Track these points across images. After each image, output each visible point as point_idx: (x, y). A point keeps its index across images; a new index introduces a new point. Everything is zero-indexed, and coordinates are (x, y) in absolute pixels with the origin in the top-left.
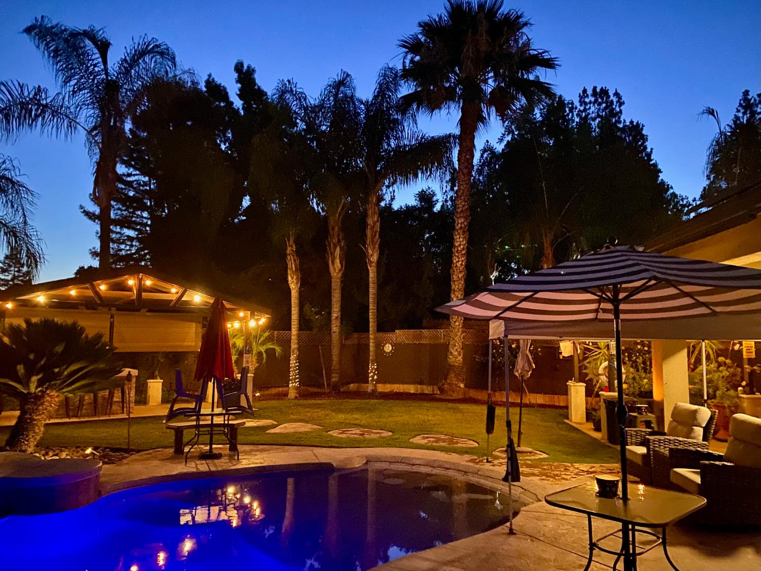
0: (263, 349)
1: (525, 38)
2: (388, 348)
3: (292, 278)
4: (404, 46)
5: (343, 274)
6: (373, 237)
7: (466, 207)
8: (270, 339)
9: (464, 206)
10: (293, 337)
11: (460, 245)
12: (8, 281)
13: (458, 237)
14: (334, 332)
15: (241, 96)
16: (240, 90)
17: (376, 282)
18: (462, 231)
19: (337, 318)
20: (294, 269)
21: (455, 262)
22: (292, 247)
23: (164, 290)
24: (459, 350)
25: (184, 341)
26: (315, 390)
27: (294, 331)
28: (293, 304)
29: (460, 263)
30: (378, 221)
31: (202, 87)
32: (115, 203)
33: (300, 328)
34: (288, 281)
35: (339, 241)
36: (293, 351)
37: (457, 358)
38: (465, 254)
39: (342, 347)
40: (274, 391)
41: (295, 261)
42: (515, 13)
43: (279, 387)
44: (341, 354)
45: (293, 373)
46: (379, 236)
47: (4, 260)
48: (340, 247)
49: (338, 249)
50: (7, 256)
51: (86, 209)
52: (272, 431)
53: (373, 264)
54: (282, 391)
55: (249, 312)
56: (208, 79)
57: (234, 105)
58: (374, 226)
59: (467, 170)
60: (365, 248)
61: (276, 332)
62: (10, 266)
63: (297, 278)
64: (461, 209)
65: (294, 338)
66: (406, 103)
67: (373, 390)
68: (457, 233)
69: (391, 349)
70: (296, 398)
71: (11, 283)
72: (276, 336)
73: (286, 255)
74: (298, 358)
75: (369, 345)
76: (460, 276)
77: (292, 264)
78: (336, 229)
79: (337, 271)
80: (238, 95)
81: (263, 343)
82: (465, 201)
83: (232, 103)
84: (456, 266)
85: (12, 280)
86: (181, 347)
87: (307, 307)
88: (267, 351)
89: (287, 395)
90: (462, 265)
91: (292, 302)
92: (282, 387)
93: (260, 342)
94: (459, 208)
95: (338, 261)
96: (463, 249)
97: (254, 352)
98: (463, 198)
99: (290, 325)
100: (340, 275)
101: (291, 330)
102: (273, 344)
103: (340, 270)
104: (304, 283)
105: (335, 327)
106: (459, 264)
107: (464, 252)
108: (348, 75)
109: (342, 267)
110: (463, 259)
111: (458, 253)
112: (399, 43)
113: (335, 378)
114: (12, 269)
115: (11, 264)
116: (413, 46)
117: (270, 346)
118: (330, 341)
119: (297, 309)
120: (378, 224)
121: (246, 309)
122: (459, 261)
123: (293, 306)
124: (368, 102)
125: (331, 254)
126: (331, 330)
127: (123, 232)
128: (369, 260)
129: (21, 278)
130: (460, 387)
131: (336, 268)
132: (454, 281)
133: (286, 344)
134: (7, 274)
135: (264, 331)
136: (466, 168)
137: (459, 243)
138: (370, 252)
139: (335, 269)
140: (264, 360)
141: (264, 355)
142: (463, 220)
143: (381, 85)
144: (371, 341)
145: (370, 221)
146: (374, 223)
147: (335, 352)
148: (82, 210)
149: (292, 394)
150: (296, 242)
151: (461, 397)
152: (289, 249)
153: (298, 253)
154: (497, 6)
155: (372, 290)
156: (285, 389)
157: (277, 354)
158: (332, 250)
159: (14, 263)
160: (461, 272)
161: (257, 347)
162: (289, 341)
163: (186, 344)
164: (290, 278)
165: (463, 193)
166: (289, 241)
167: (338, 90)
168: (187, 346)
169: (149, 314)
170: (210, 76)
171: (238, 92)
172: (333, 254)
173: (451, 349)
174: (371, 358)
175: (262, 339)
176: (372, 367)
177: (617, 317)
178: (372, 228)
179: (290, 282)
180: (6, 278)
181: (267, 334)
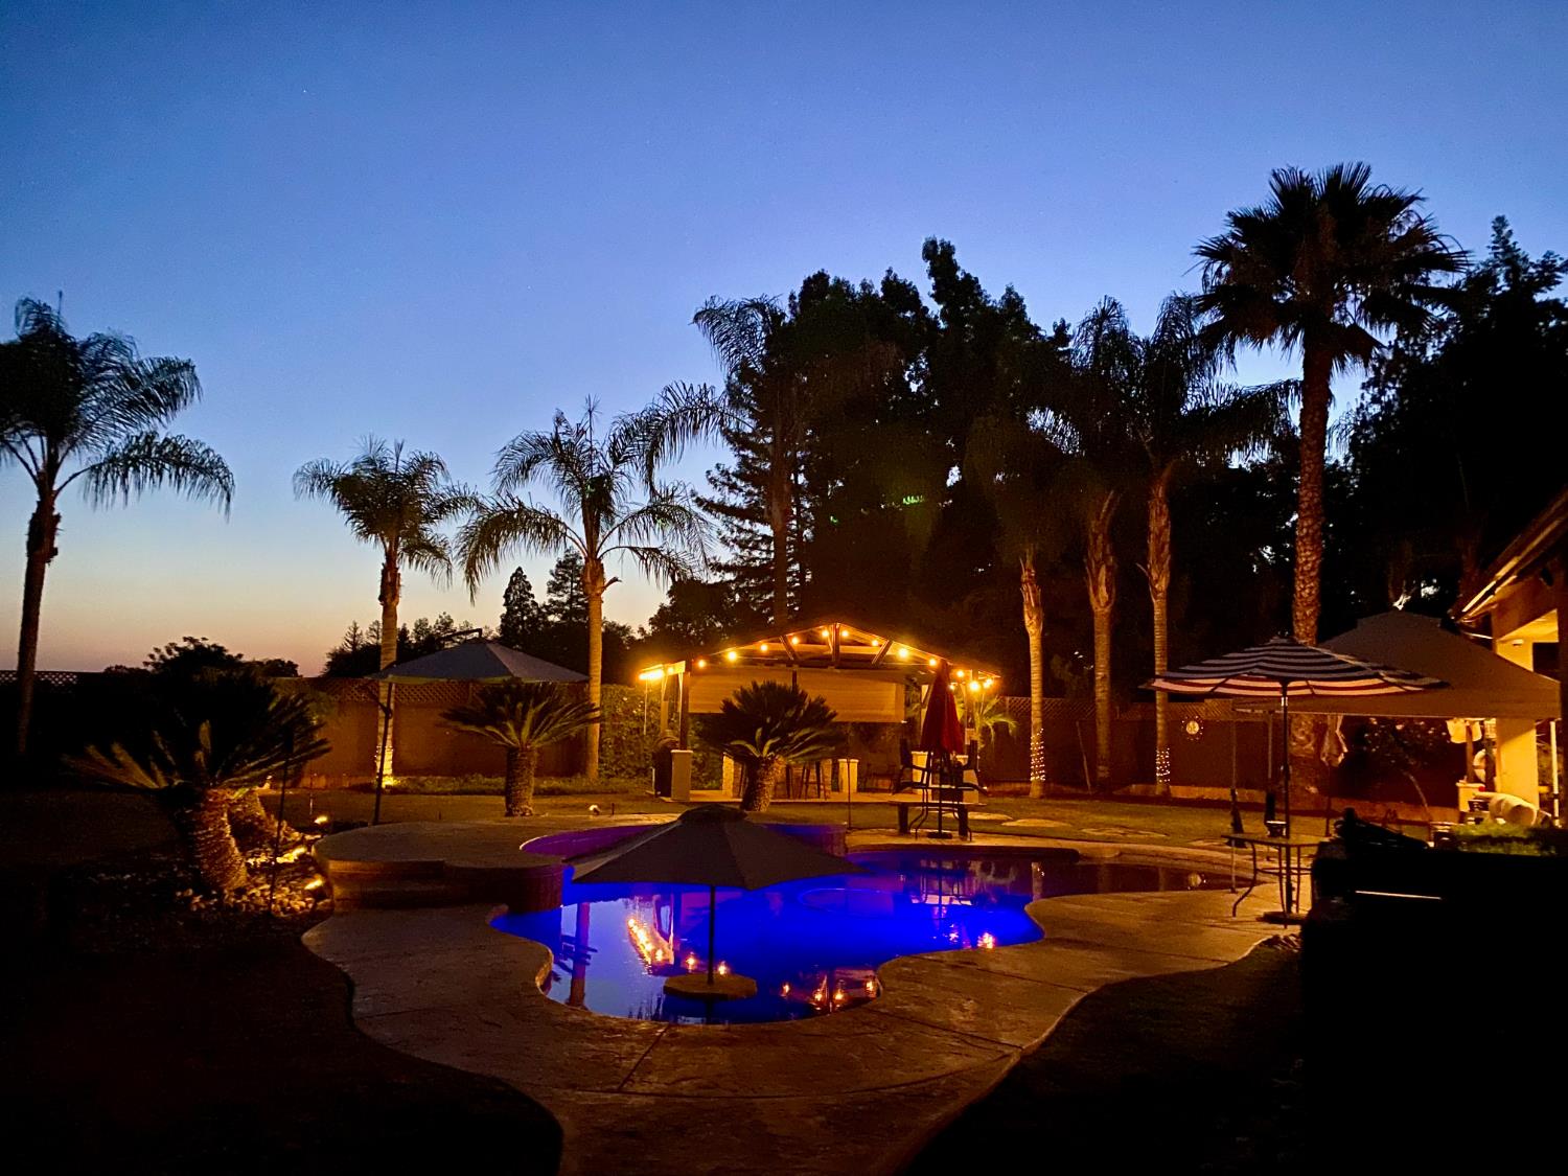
0: (990, 723)
1: (1414, 219)
2: (1193, 728)
3: (1031, 618)
4: (1203, 254)
5: (1112, 607)
6: (1160, 550)
7: (1315, 500)
8: (998, 709)
9: (1312, 498)
10: (1034, 707)
11: (1307, 562)
12: (563, 604)
13: (1302, 549)
14: (1099, 701)
15: (938, 298)
16: (934, 288)
17: (1165, 623)
18: (1309, 539)
19: (1104, 678)
20: (1033, 605)
21: (1299, 589)
22: (1029, 571)
23: (863, 642)
24: (1307, 732)
25: (882, 709)
26: (1073, 790)
27: (1036, 696)
28: (1032, 657)
29: (1307, 591)
30: (1166, 526)
31: (878, 289)
32: (743, 484)
33: (1046, 692)
34: (1024, 622)
35: (1105, 557)
36: (1035, 728)
37: (1303, 745)
38: (1315, 577)
39: (1113, 724)
40: (1008, 787)
41: (1034, 592)
42: (1387, 191)
43: (1015, 782)
44: (1112, 736)
45: (1036, 760)
46: (1170, 548)
47: (557, 571)
48: (1107, 567)
49: (1103, 570)
50: (560, 562)
51: (699, 496)
52: (1008, 824)
53: (1160, 595)
54: (1021, 788)
55: (971, 671)
56: (887, 278)
57: (930, 312)
58: (1160, 535)
59: (1315, 442)
60: (1146, 568)
61: (1008, 699)
62: (566, 580)
63: (1037, 618)
64: (1306, 504)
65: (1036, 709)
66: (1212, 336)
67: (1163, 793)
68: (1300, 543)
69: (1197, 729)
70: (1042, 797)
71: (567, 608)
72: (1007, 704)
73: (1020, 583)
74: (1043, 737)
75: (1155, 722)
76: (1308, 613)
77: (1029, 596)
78: (1100, 537)
79: (1102, 605)
80: (932, 296)
81: (990, 715)
82: (1313, 492)
83: (926, 309)
84: (1301, 596)
85: (569, 602)
86: (880, 716)
87: (1056, 661)
88: (996, 726)
89: (1028, 794)
90: (1310, 594)
91: (1031, 653)
92: (1020, 782)
93: (985, 711)
94: (1303, 502)
95: (1103, 591)
96: (1312, 569)
97: (978, 727)
98: (1309, 485)
99: (1030, 688)
100: (1107, 610)
101: (1030, 695)
102: (1004, 716)
103: (1107, 603)
104: (1049, 624)
105: (1101, 692)
106: (1305, 594)
107: (1313, 574)
108: (1115, 304)
109: (1110, 597)
110: (1312, 584)
111: (1304, 575)
112: (1195, 250)
113: (1103, 771)
114: (569, 584)
115: (567, 575)
116: (1217, 252)
117: (1000, 719)
118: (1094, 715)
119: (1039, 664)
120: (1168, 532)
121: (967, 666)
122: (1304, 589)
123: (1032, 660)
124: (1148, 342)
125: (1093, 578)
126: (1095, 697)
127: (755, 529)
128: (1153, 588)
129: (581, 600)
130: (1308, 792)
131: (1101, 600)
132: (1298, 621)
133: (1023, 716)
134: (561, 593)
135: (990, 696)
136: (1314, 437)
137: (1304, 559)
138: (1155, 575)
139: (1098, 601)
140: (993, 739)
141: (992, 731)
142: (1310, 522)
143: (1165, 320)
144: (1159, 716)
145: (1153, 526)
146: (1161, 531)
147: (1102, 730)
148: (694, 498)
149: (1036, 791)
150: (1035, 564)
151: (1312, 807)
152: (1025, 574)
153: (1039, 581)
154: (1358, 180)
155: (1159, 635)
156: (1024, 786)
157: (1010, 731)
158: (1094, 571)
159: (571, 575)
160: (1309, 606)
161: (981, 719)
162: (1028, 713)
163: (884, 712)
164: (1026, 617)
165: (1309, 478)
166: (1025, 563)
167: (1101, 325)
168: (885, 717)
169: (838, 671)
170: (890, 271)
171: (933, 292)
172: (1095, 580)
173: (1294, 732)
174: (1159, 742)
175: (989, 708)
176: (1162, 757)
177: (1285, 695)
178: (1158, 537)
179: (1027, 623)
180: (560, 599)
181: (995, 701)
